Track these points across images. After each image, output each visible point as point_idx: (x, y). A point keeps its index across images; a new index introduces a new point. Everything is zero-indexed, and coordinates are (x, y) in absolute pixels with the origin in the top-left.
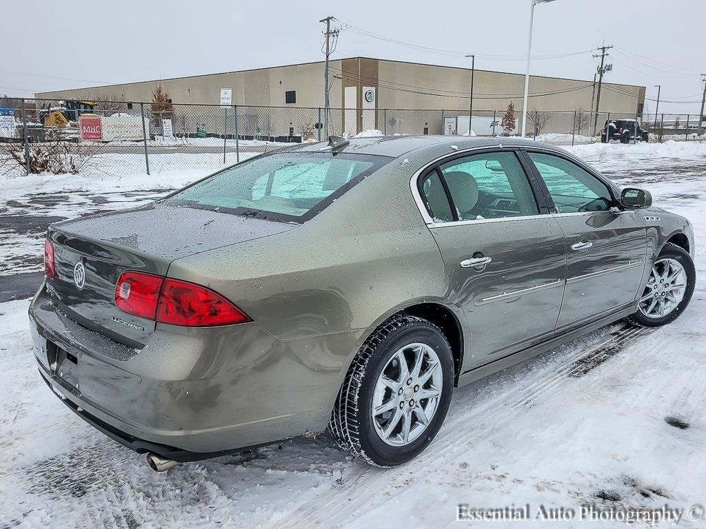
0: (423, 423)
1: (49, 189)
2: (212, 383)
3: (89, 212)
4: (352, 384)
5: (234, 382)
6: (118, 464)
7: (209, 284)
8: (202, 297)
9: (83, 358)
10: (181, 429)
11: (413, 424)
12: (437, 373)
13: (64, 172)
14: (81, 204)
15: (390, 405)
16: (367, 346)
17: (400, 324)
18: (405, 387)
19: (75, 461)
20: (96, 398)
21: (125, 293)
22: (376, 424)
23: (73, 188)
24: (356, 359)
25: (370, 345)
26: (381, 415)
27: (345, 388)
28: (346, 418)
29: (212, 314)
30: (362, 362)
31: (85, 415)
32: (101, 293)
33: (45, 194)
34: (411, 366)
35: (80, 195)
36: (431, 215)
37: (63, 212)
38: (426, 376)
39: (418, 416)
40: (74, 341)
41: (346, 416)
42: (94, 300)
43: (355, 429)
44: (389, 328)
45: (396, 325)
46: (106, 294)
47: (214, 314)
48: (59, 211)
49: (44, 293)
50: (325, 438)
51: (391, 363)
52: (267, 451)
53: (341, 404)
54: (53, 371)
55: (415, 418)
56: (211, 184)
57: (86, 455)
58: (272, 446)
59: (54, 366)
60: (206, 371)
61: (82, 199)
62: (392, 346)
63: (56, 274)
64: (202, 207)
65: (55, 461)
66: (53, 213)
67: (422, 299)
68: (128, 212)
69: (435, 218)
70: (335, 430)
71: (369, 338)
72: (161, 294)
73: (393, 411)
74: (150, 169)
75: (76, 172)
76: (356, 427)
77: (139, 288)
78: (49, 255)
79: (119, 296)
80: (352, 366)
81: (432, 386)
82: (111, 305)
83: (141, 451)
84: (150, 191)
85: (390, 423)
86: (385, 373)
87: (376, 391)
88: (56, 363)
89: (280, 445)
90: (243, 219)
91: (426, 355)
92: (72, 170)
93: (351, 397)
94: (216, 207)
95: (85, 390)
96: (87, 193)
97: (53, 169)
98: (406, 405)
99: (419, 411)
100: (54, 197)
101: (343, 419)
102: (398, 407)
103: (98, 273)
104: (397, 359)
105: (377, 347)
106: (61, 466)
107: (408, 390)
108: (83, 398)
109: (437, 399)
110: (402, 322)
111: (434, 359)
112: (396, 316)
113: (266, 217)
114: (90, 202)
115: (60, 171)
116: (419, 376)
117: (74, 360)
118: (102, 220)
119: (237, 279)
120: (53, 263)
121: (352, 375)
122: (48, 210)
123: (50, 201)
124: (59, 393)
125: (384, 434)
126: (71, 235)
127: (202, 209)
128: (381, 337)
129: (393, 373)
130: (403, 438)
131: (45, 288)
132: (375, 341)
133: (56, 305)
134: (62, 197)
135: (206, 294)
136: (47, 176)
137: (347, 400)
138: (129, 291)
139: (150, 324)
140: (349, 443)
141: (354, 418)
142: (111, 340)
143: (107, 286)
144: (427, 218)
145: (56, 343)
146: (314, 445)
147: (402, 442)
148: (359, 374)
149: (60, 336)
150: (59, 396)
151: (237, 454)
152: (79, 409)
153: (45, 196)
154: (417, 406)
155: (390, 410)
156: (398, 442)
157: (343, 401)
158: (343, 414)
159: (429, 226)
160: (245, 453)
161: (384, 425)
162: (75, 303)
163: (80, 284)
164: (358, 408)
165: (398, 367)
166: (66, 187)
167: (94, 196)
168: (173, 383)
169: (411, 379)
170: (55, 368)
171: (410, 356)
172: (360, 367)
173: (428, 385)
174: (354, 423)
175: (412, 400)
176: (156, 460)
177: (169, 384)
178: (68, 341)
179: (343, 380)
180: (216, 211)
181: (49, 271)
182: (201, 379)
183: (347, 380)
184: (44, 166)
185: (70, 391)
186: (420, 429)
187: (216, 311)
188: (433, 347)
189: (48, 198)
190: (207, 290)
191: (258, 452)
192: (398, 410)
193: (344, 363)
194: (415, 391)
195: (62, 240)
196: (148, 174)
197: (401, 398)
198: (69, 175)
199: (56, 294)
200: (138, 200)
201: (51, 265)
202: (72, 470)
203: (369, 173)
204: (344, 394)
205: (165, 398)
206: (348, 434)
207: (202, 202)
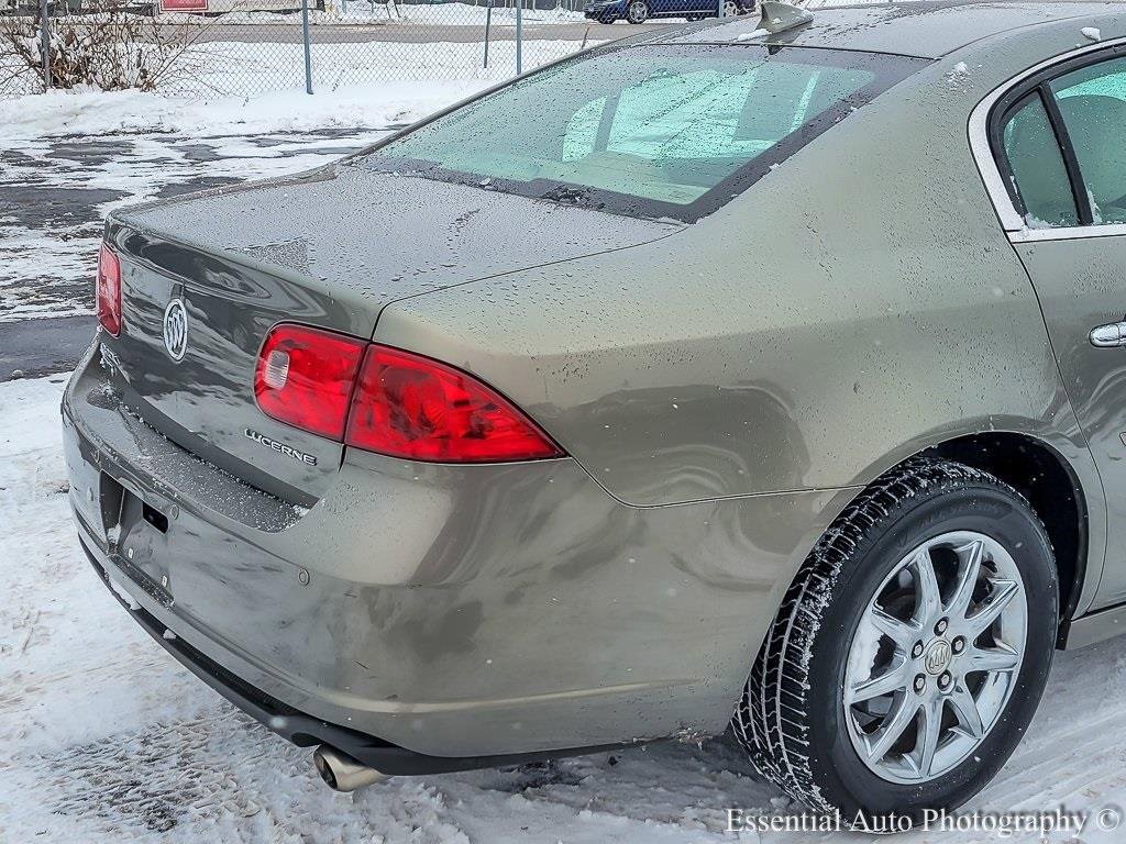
0: (970, 732)
1: (90, 125)
2: (465, 596)
3: (177, 180)
4: (796, 622)
5: (513, 598)
6: (244, 765)
7: (467, 363)
8: (451, 393)
9: (180, 521)
10: (393, 698)
11: (944, 735)
12: (1013, 611)
13: (124, 86)
14: (162, 162)
15: (889, 682)
16: (838, 533)
17: (924, 483)
18: (930, 638)
19: (152, 750)
20: (202, 611)
21: (277, 375)
22: (853, 726)
23: (143, 124)
24: (810, 561)
25: (848, 529)
26: (865, 703)
27: (780, 630)
28: (778, 703)
29: (470, 435)
30: (825, 570)
31: (181, 647)
32: (217, 371)
33: (81, 136)
34: (947, 587)
35: (157, 140)
36: (1021, 209)
37: (120, 180)
38: (985, 617)
39: (957, 712)
40: (160, 480)
41: (778, 699)
42: (201, 387)
43: (798, 733)
44: (898, 490)
45: (914, 483)
46: (227, 373)
47: (477, 434)
48: (110, 176)
49: (96, 369)
50: (720, 747)
51: (896, 577)
52: (580, 768)
53: (769, 668)
54: (112, 545)
55: (950, 719)
56: (471, 119)
57: (175, 740)
58: (592, 756)
59: (116, 533)
60: (454, 568)
61: (161, 150)
62: (901, 537)
63: (122, 324)
64: (450, 178)
65: (110, 746)
66: (99, 180)
67: (986, 421)
68: (282, 184)
69: (1029, 216)
70: (749, 730)
71: (846, 513)
72: (357, 381)
73: (894, 696)
74: (313, 81)
75: (150, 85)
76: (803, 728)
77: (307, 365)
78: (109, 281)
79: (262, 383)
80: (800, 578)
81: (998, 642)
82: (238, 400)
83: (302, 740)
84: (311, 133)
85: (886, 726)
86: (880, 601)
87: (856, 642)
88: (118, 527)
89: (612, 753)
90: (548, 207)
91: (989, 565)
92: (140, 82)
93: (793, 654)
94: (484, 177)
95: (181, 591)
96: (170, 136)
97: (99, 78)
98: (930, 685)
99: (962, 700)
100: (101, 144)
101: (771, 707)
102: (910, 688)
103: (209, 323)
104: (913, 569)
105: (865, 536)
106: (122, 759)
107: (936, 648)
108: (177, 611)
109: (1010, 674)
110: (930, 478)
111: (1009, 574)
112: (915, 461)
113: (602, 206)
114: (178, 156)
115: (114, 83)
116: (967, 615)
117: (160, 522)
118: (225, 204)
119: (534, 353)
120: (118, 301)
121: (798, 601)
122: (89, 174)
123: (93, 152)
124: (125, 595)
125: (871, 752)
126: (155, 234)
127: (450, 181)
128: (875, 513)
129: (901, 602)
130: (919, 765)
131: (98, 355)
132: (860, 520)
133: (119, 394)
134: (117, 144)
135: (460, 386)
136: (86, 95)
137: (782, 659)
138: (285, 371)
139: (329, 451)
140: (783, 766)
141: (798, 705)
142: (241, 482)
143: (228, 355)
144: (1010, 217)
145: (121, 481)
146: (693, 762)
147: (916, 773)
148: (814, 599)
149: (130, 467)
150: (123, 602)
151: (510, 767)
152: (168, 634)
153: (82, 141)
154: (958, 690)
155: (891, 694)
156: (907, 773)
157: (773, 663)
158: (771, 692)
159: (1013, 237)
160: (529, 766)
161: (873, 727)
162: (160, 390)
163: (177, 349)
164: (810, 681)
165: (913, 590)
166: (129, 121)
167: (189, 142)
168: (378, 590)
169: (945, 619)
170: (117, 538)
171: (947, 564)
172: (819, 582)
173: (987, 640)
174: (797, 718)
175: (946, 672)
176: (335, 763)
177: (370, 592)
178: (147, 479)
179: (774, 613)
180: (482, 187)
181: (106, 316)
182: (442, 587)
183: (784, 612)
184: (82, 71)
185: (150, 592)
186: (962, 747)
187: (481, 427)
188: (1007, 544)
189: (87, 145)
190: (463, 375)
191: (560, 769)
192: (910, 694)
193: (781, 570)
194: (955, 652)
195: (137, 245)
196: (310, 92)
197: (919, 666)
198: (134, 91)
199: (120, 368)
200: (286, 155)
201: (112, 304)
202: (147, 769)
203: (863, 98)
204: (776, 647)
205: (359, 623)
206: (782, 744)
207: (450, 163)
